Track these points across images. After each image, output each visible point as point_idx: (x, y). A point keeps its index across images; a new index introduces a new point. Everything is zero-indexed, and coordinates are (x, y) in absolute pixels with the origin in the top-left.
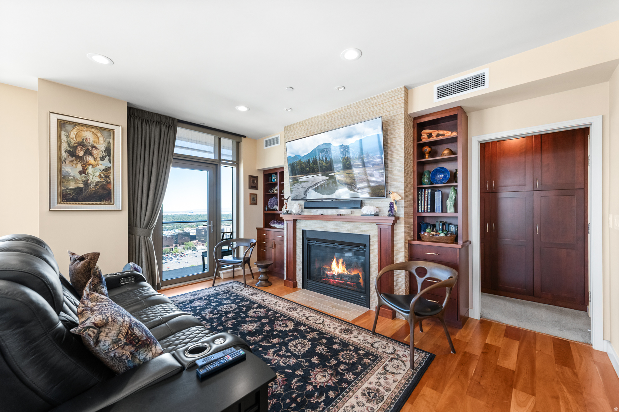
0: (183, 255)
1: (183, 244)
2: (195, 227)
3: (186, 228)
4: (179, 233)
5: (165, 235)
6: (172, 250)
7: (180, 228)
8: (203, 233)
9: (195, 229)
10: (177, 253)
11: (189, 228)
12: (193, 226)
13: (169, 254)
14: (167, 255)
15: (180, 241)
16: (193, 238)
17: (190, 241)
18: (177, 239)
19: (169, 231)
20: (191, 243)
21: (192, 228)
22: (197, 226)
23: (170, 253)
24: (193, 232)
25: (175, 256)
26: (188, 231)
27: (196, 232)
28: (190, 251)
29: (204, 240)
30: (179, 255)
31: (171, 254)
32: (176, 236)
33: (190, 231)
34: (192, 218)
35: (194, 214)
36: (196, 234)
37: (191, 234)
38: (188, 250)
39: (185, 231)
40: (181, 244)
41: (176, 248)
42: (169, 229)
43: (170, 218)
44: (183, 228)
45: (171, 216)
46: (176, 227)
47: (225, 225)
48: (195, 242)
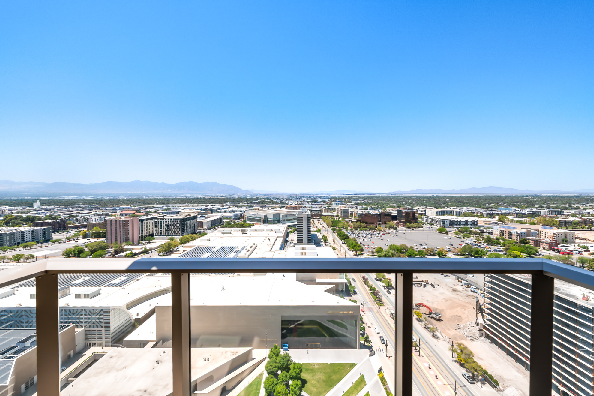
0: (385, 233)
1: (385, 223)
2: (396, 208)
3: (388, 209)
4: (382, 213)
5: (371, 213)
6: (376, 228)
7: (383, 209)
8: (404, 214)
9: (396, 210)
10: (381, 230)
11: (391, 209)
12: (395, 207)
13: (374, 231)
14: (372, 231)
15: (383, 220)
16: (394, 218)
17: (391, 221)
18: (380, 218)
19: (374, 211)
20: (393, 222)
21: (393, 209)
22: (398, 207)
23: (374, 229)
24: (394, 213)
25: (378, 233)
26: (390, 211)
27: (397, 213)
28: (392, 230)
29: (404, 221)
30: (382, 233)
31: (375, 231)
32: (380, 215)
33: (392, 212)
34: (394, 199)
35: (396, 195)
36: (397, 215)
37: (392, 215)
38: (389, 228)
39: (387, 211)
40: (384, 223)
41: (380, 226)
42: (375, 209)
43: (375, 199)
44: (386, 209)
45: (376, 197)
46: (380, 207)
47: (426, 207)
48: (396, 222)
